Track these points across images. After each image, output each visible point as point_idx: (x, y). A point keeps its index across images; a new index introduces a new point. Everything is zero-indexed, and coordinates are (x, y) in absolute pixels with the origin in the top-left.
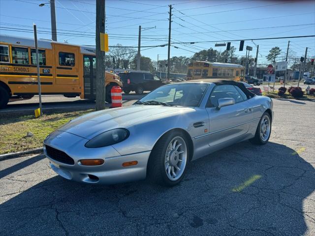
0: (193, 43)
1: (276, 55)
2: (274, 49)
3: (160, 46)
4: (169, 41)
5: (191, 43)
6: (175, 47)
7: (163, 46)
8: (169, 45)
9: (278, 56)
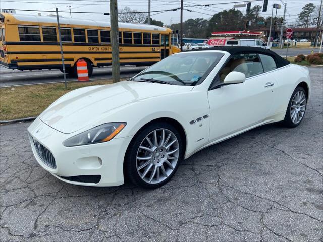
0: (208, 5)
1: (310, 12)
2: (307, 5)
3: (172, 10)
4: (182, 4)
5: (206, 5)
6: (188, 10)
7: (175, 10)
8: (182, 8)
9: (312, 14)
